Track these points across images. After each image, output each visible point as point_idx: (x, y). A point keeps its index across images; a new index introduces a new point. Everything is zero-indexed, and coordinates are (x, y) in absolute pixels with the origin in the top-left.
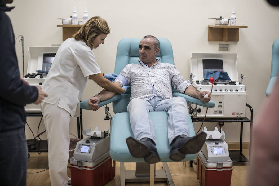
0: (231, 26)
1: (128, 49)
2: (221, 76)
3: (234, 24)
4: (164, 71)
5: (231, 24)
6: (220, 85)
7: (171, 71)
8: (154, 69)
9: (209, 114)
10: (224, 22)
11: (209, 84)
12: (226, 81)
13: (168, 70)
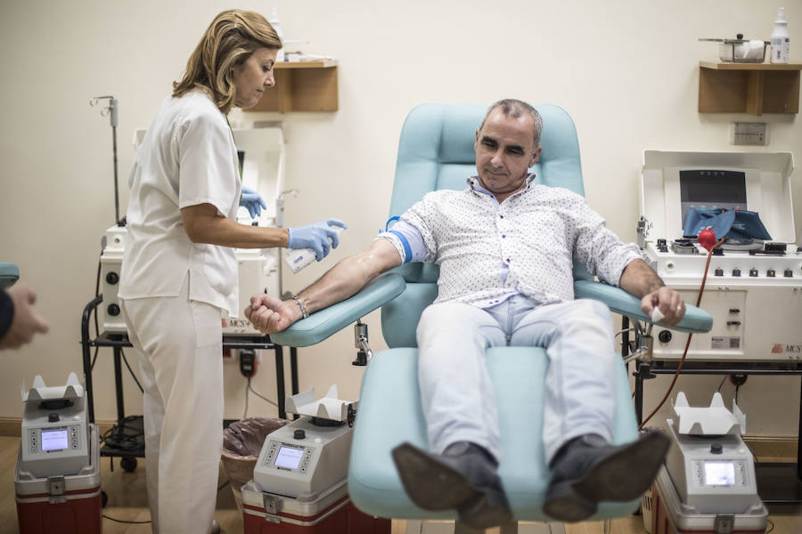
0: (772, 65)
1: (436, 140)
2: (740, 226)
3: (781, 58)
4: (548, 214)
5: (773, 59)
6: (734, 256)
7: (574, 214)
8: (514, 209)
9: (698, 348)
10: (750, 52)
11: (697, 252)
12: (755, 240)
13: (562, 210)
